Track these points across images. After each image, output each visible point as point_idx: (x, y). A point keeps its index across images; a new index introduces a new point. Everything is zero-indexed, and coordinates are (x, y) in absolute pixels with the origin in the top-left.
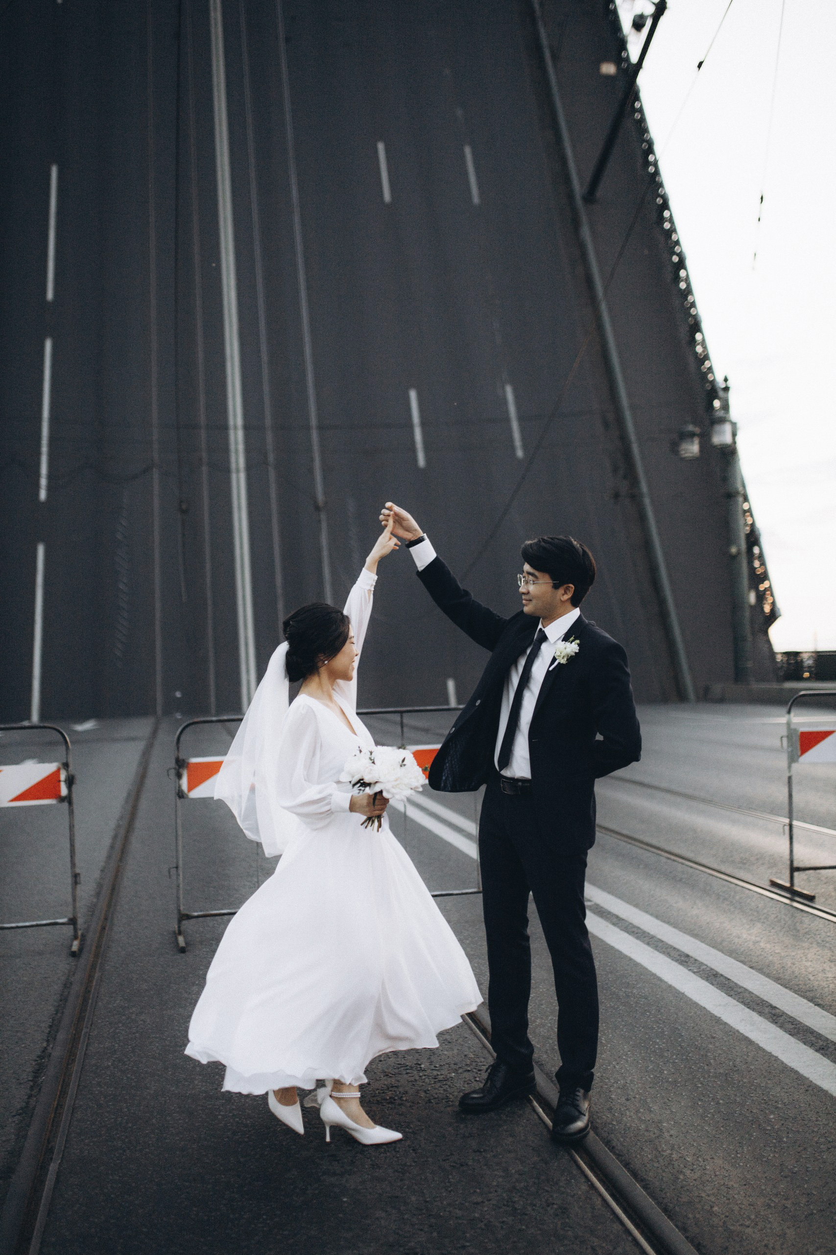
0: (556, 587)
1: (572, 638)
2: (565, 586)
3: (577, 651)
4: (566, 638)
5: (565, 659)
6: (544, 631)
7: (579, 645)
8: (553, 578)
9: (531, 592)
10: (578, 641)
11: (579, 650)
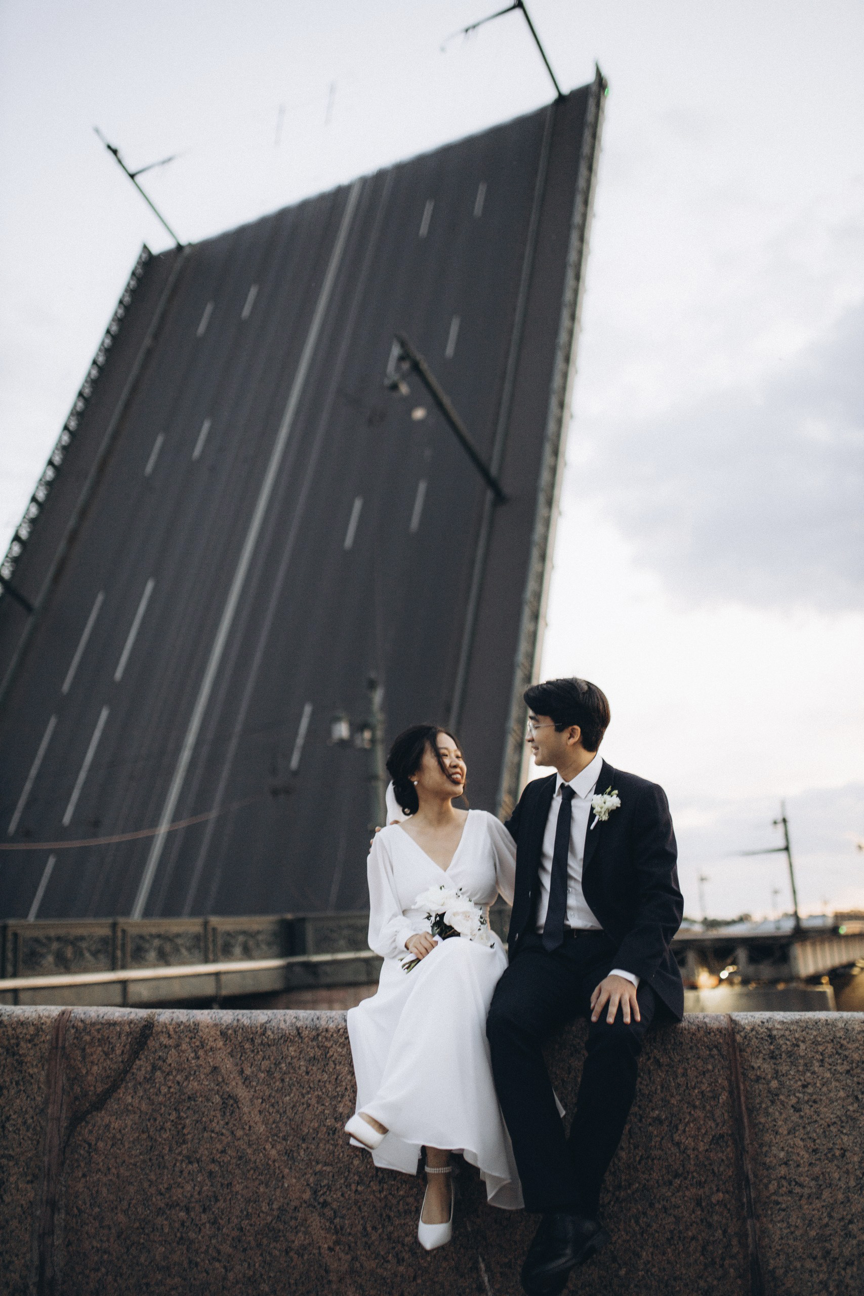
0: (559, 729)
1: (609, 789)
2: (570, 728)
3: (619, 806)
4: (600, 789)
5: (607, 815)
6: (569, 787)
7: (618, 796)
8: (555, 720)
9: (535, 739)
10: (616, 792)
11: (621, 804)
